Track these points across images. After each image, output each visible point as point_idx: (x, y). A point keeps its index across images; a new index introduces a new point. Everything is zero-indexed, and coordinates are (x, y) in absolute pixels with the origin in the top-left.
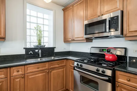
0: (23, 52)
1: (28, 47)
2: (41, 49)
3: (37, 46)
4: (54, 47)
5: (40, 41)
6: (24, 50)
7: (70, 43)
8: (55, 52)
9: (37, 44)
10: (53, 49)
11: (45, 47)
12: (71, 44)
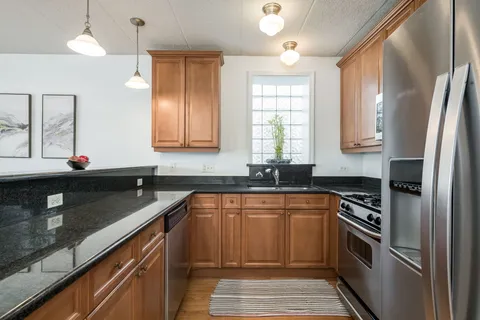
0: (246, 173)
1: (254, 162)
2: (278, 167)
3: (273, 161)
4: (312, 163)
5: (279, 150)
6: (248, 168)
7: (363, 153)
8: (314, 175)
9: (272, 157)
10: (309, 168)
11: (292, 163)
12: (365, 156)
